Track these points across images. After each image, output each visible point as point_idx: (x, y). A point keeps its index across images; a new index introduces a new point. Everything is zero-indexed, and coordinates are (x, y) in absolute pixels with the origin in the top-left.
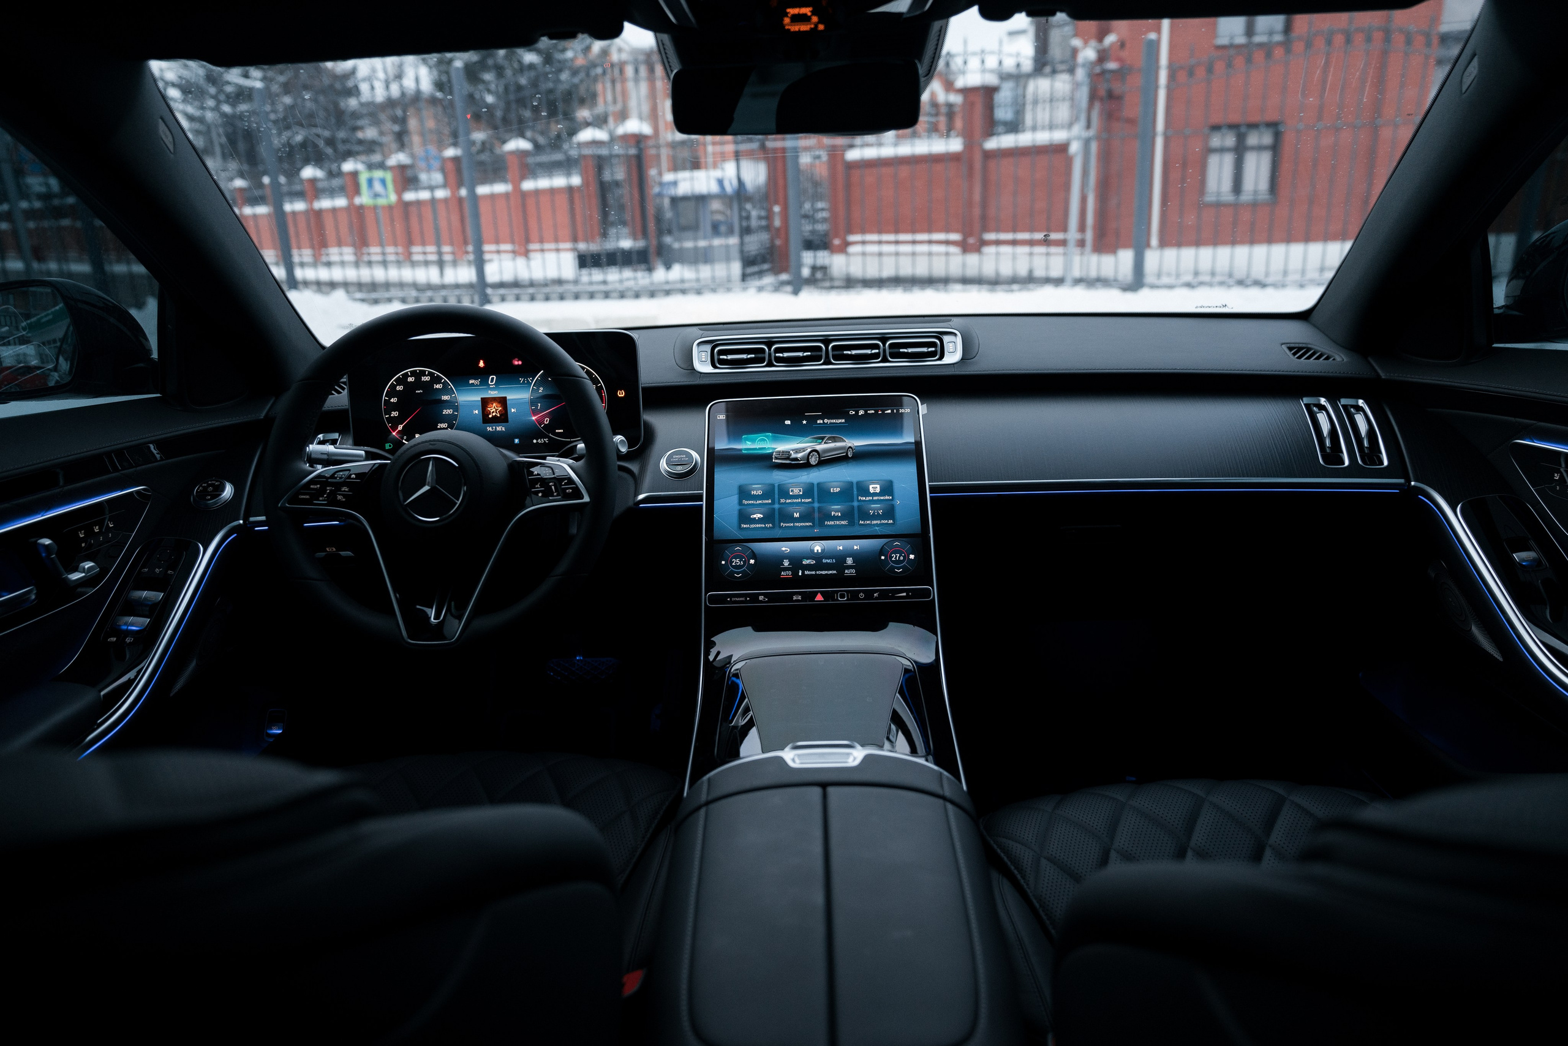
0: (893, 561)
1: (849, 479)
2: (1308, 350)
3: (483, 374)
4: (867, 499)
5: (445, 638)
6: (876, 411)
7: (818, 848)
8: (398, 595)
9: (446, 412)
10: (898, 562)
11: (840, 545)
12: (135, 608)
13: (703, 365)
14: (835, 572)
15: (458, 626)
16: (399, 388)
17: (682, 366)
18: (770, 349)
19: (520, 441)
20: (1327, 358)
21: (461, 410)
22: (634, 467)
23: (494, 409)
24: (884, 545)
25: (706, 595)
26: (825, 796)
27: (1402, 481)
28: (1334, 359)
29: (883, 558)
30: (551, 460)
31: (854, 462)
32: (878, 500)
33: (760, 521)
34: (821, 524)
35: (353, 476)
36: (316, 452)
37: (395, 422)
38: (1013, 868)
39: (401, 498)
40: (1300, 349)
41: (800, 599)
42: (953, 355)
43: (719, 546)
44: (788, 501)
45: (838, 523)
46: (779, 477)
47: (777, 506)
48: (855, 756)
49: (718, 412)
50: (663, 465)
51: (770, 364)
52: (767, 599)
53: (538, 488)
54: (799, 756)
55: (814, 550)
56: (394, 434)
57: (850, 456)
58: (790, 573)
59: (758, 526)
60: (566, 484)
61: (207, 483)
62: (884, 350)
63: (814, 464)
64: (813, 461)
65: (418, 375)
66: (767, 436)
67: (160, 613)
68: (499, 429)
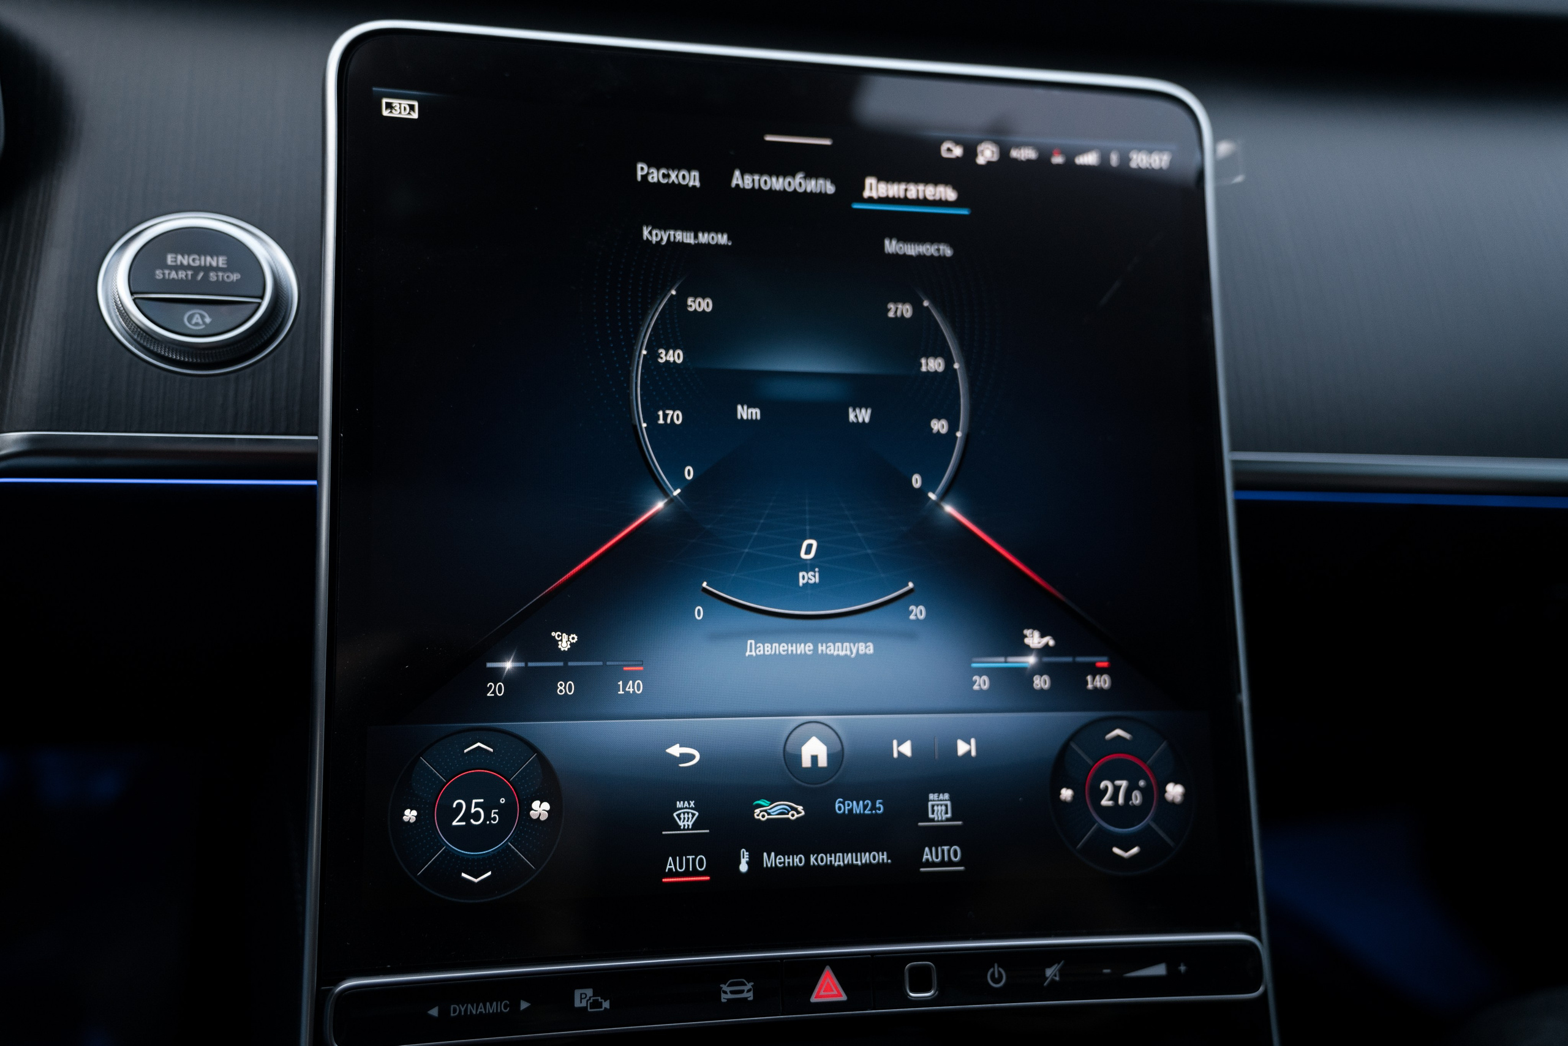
0: (1101, 813)
10: (1122, 814)
14: (882, 857)
24: (1073, 737)
29: (1066, 794)
41: (750, 996)
50: (115, 290)
52: (606, 1005)
55: (799, 757)
58: (700, 863)
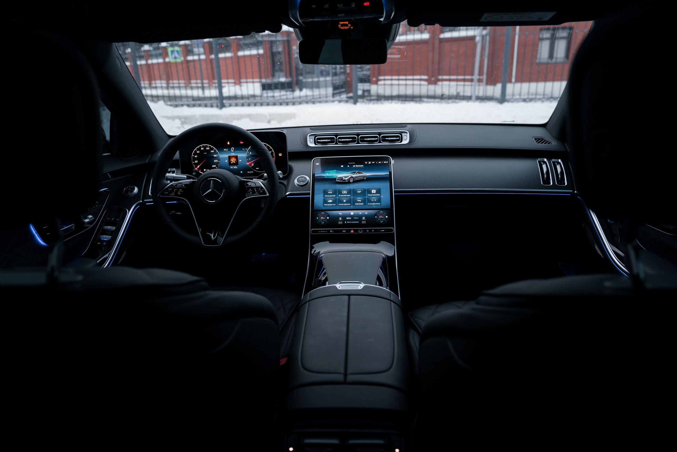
0: (379, 218)
1: (364, 188)
2: (543, 139)
3: (229, 147)
4: (371, 195)
5: (218, 244)
6: (375, 162)
7: (345, 314)
8: (200, 229)
9: (215, 161)
10: (381, 219)
11: (360, 212)
12: (105, 232)
13: (311, 144)
14: (358, 222)
15: (222, 239)
16: (198, 152)
17: (304, 144)
18: (336, 138)
19: (243, 172)
20: (549, 143)
21: (221, 160)
22: (285, 182)
23: (233, 160)
24: (377, 212)
25: (311, 230)
26: (349, 299)
27: (571, 191)
28: (552, 144)
29: (376, 217)
30: (255, 180)
31: (366, 182)
32: (375, 196)
33: (331, 203)
34: (354, 205)
35: (183, 185)
36: (169, 176)
37: (196, 165)
38: (418, 328)
39: (201, 193)
40: (539, 139)
41: (345, 232)
42: (406, 140)
43: (316, 212)
44: (341, 196)
45: (360, 204)
46: (338, 187)
47: (337, 198)
48: (361, 286)
49: (317, 162)
50: (296, 182)
51: (336, 144)
52: (333, 232)
53: (250, 190)
54: (341, 286)
55: (351, 214)
56: (196, 169)
57: (365, 179)
58: (342, 222)
59: (330, 205)
60: (260, 189)
61: (128, 187)
62: (380, 139)
63: (352, 182)
64: (351, 181)
65: (205, 147)
66: (334, 172)
67: (114, 234)
68: (235, 167)
